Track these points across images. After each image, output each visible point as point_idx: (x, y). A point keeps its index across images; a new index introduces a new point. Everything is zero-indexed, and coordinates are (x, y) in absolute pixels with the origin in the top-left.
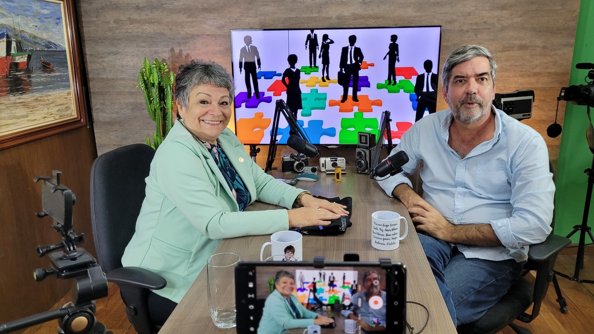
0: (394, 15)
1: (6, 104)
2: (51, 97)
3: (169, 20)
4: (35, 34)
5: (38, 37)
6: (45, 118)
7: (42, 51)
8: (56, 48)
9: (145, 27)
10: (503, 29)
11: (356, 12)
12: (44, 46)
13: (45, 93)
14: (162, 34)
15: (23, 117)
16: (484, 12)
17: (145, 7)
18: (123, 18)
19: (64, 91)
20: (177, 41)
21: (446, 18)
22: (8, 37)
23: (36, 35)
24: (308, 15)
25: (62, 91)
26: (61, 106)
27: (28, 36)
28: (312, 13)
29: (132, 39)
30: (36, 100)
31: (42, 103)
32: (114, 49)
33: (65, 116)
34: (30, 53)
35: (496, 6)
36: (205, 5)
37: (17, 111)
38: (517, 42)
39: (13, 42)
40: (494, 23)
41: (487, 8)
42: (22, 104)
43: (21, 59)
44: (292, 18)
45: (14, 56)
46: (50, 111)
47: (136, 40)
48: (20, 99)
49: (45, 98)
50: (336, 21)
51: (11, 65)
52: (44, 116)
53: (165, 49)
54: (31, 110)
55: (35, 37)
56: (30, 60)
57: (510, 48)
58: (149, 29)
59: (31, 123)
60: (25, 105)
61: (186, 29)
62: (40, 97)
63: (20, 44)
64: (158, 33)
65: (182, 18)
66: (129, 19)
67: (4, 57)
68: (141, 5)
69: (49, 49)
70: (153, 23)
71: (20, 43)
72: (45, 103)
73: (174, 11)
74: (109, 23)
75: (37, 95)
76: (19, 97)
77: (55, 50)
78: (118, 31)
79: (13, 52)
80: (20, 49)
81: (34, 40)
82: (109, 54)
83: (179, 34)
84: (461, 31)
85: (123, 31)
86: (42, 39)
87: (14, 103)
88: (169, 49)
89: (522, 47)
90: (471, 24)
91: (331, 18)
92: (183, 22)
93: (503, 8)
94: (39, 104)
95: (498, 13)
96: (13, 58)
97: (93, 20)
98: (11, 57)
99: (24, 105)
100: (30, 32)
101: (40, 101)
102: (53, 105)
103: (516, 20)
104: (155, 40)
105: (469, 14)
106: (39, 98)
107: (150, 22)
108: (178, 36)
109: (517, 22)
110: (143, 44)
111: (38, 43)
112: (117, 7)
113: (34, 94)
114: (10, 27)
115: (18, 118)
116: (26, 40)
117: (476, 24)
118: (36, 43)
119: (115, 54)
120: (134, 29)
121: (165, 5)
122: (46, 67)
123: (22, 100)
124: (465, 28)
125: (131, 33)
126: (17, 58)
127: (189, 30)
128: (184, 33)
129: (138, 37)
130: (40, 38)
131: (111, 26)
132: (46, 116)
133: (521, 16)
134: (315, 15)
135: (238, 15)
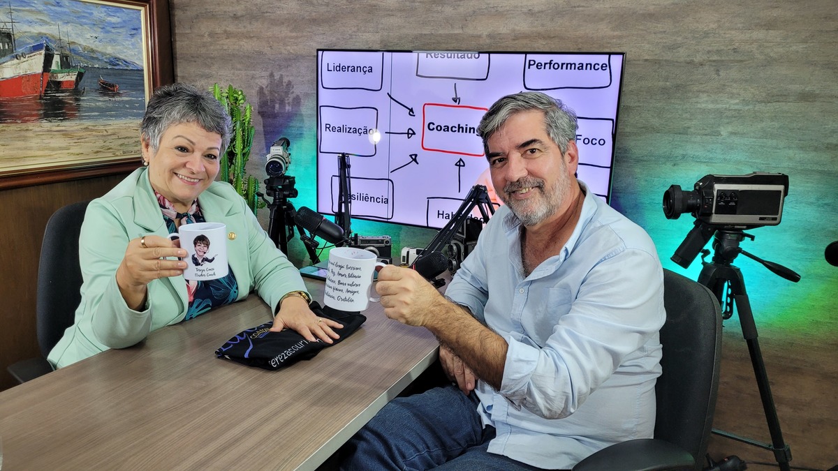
0: (577, 33)
1: (36, 132)
2: (112, 128)
3: (269, 34)
4: (93, 47)
5: (97, 51)
6: (97, 152)
7: (102, 68)
8: (128, 66)
9: (242, 43)
10: (769, 62)
11: (517, 28)
12: (106, 62)
13: (101, 121)
14: (260, 53)
15: (61, 148)
16: (733, 32)
17: (242, 16)
18: (218, 30)
19: (134, 121)
20: (277, 63)
21: (664, 41)
22: (47, 49)
23: (95, 48)
24: (447, 32)
25: (132, 121)
26: (127, 140)
27: (81, 49)
28: (452, 27)
29: (227, 59)
30: (86, 129)
31: (94, 133)
32: (207, 71)
33: (133, 153)
34: (83, 71)
35: (758, 21)
36: (314, 14)
37: (52, 141)
38: (796, 87)
39: (55, 56)
40: (751, 51)
41: (739, 25)
42: (61, 133)
43: (68, 77)
44: (425, 35)
45: (55, 72)
46: (107, 144)
47: (231, 60)
48: (58, 126)
49: (102, 128)
50: (488, 41)
51: (48, 83)
52: (96, 150)
53: (264, 74)
54: (76, 141)
55: (93, 51)
56: (81, 79)
57: (782, 97)
58: (247, 46)
59: (72, 158)
60: (65, 134)
61: (289, 48)
62: (93, 126)
63: (67, 59)
64: (256, 52)
65: (284, 31)
66: (225, 31)
67: (38, 74)
68: (239, 14)
69: (115, 67)
70: (251, 37)
71: (67, 57)
72: (101, 133)
73: (276, 22)
74: (203, 36)
75: (87, 123)
76: (57, 124)
77: (126, 68)
78: (212, 47)
79: (54, 67)
80: (66, 64)
81: (91, 54)
82: (202, 76)
83: (281, 54)
84: (691, 63)
85: (218, 47)
86: (103, 54)
87: (48, 131)
88: (267, 74)
89: (805, 97)
90: (709, 52)
91: (480, 36)
92: (285, 37)
93: (770, 25)
94: (89, 135)
95: (760, 34)
96: (53, 75)
97: (187, 32)
98: (50, 74)
99: (63, 135)
100: (84, 44)
101: (92, 130)
102: (113, 137)
103: (794, 48)
104: (253, 61)
105: (706, 34)
106: (90, 127)
107: (249, 37)
108: (280, 56)
109: (797, 52)
110: (239, 66)
111: (97, 58)
112: (212, 16)
113: (82, 122)
114: (53, 37)
115: (53, 149)
116: (78, 54)
117: (719, 52)
118: (93, 58)
119: (208, 77)
120: (230, 45)
121: (266, 14)
122: (107, 89)
123: (63, 128)
124: (698, 59)
125: (225, 50)
126: (60, 75)
127: (292, 49)
128: (287, 53)
129: (234, 55)
130: (99, 52)
131: (205, 40)
132: (100, 150)
133: (804, 41)
134: (456, 32)
135: (353, 29)
